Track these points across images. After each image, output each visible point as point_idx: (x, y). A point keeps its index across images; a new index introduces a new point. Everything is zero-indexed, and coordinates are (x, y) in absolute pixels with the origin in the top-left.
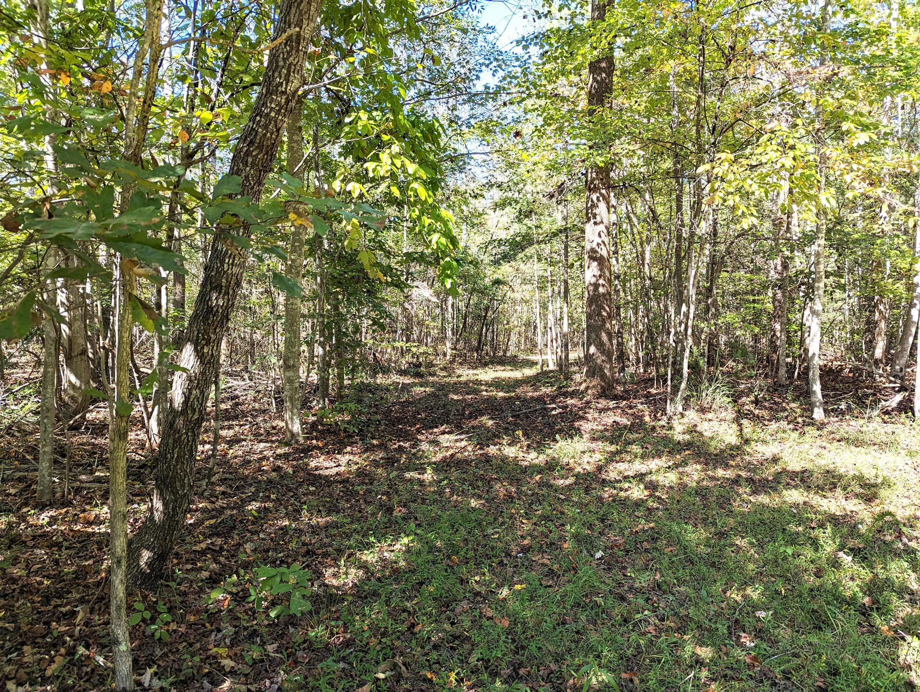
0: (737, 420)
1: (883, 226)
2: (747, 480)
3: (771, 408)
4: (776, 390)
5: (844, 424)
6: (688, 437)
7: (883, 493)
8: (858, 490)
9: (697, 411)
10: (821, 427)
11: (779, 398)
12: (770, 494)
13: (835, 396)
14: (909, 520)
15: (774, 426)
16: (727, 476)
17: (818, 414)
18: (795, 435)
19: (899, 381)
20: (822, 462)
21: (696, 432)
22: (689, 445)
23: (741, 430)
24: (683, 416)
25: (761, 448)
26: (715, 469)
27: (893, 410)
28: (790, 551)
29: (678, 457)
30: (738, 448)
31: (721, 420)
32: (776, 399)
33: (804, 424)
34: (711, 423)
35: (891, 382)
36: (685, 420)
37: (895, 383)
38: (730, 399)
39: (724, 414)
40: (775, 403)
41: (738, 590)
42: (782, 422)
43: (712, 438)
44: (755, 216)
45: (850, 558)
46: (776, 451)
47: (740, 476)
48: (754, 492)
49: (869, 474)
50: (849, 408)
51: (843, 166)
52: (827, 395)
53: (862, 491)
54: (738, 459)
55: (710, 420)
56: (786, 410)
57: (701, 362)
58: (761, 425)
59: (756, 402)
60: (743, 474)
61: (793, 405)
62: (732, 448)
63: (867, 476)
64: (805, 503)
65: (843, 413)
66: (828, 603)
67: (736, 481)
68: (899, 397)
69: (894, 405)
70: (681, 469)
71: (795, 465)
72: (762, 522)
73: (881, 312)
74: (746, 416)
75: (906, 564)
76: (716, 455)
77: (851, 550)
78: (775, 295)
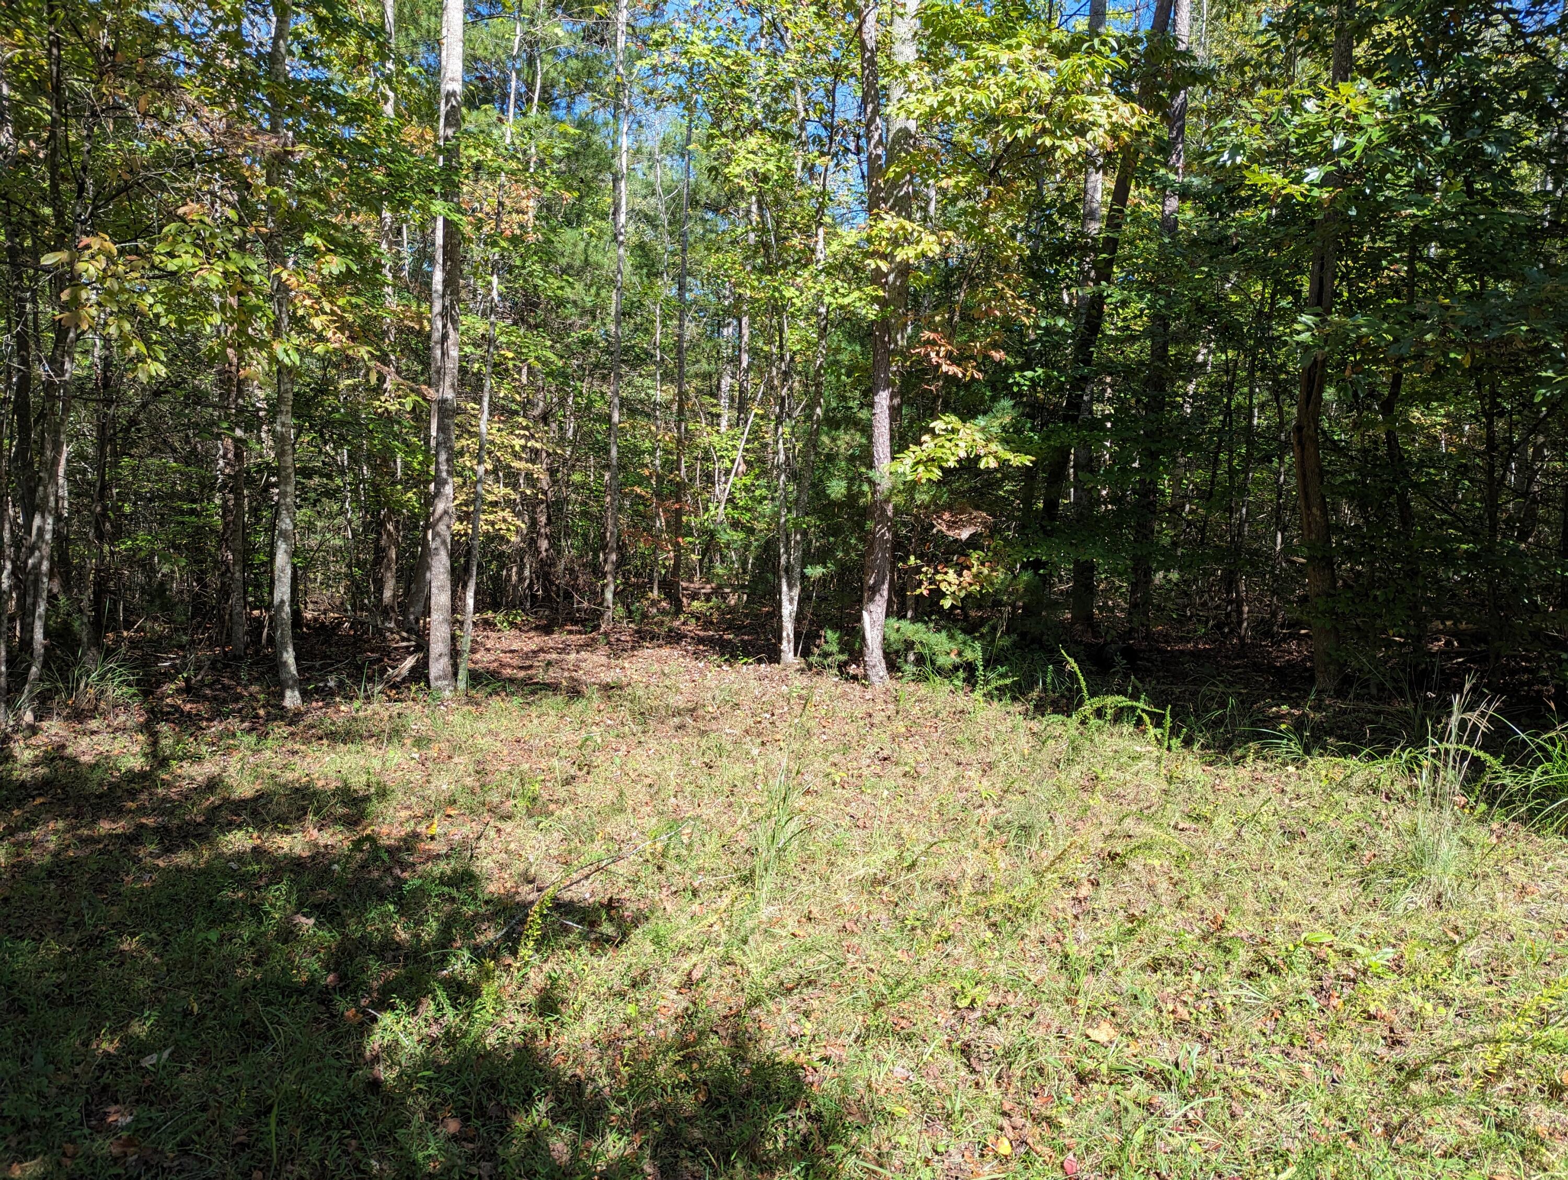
0: (147, 728)
1: (387, 405)
2: (156, 830)
3: (215, 698)
4: (226, 666)
5: (330, 711)
6: (46, 770)
7: (375, 806)
8: (341, 810)
9: (67, 718)
10: (295, 718)
11: (231, 678)
12: (194, 847)
13: (323, 667)
14: (405, 840)
15: (217, 727)
16: (120, 831)
17: (292, 699)
18: (252, 739)
19: (413, 637)
20: (289, 776)
21: (62, 758)
22: (43, 785)
23: (155, 743)
24: (33, 730)
25: (186, 768)
26: (94, 822)
27: (404, 680)
28: (213, 936)
29: (16, 812)
30: (143, 776)
31: (116, 730)
32: (226, 681)
33: (270, 718)
34: (95, 738)
35: (403, 639)
36: (41, 739)
37: (408, 640)
38: (133, 690)
39: (122, 718)
40: (225, 688)
41: (113, 1032)
42: (231, 719)
43: (94, 767)
44: (162, 362)
45: (312, 921)
46: (216, 770)
47: (143, 826)
48: (168, 850)
49: (358, 782)
50: (341, 684)
51: (308, 302)
52: (310, 668)
53: (346, 810)
54: (144, 796)
55: (93, 733)
56: (242, 697)
57: (76, 624)
58: (193, 729)
59: (189, 690)
60: (149, 821)
61: (254, 688)
62: (133, 777)
63: (355, 786)
64: (254, 849)
65: (332, 693)
66: (268, 1003)
67: (135, 838)
68: (410, 662)
69: (405, 672)
70: (21, 836)
71: (244, 789)
72: (174, 900)
73: (389, 534)
74: (165, 716)
75: (391, 907)
76: (100, 797)
77: (316, 906)
78: (225, 501)
